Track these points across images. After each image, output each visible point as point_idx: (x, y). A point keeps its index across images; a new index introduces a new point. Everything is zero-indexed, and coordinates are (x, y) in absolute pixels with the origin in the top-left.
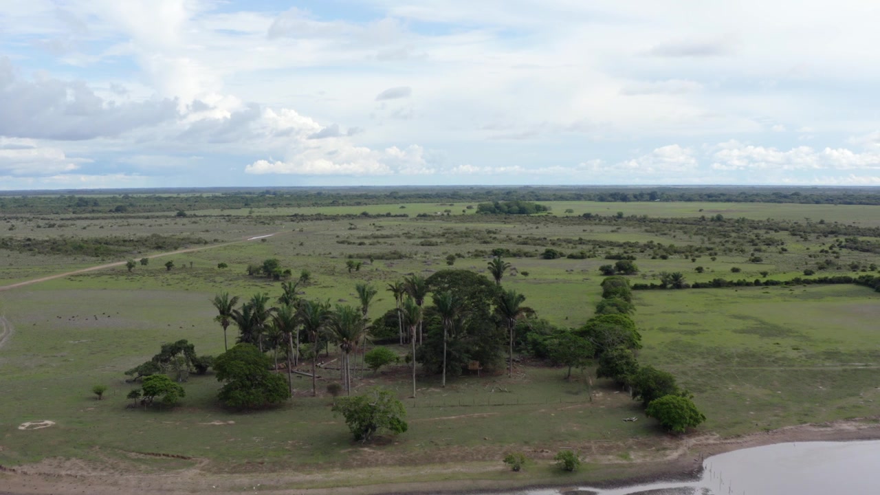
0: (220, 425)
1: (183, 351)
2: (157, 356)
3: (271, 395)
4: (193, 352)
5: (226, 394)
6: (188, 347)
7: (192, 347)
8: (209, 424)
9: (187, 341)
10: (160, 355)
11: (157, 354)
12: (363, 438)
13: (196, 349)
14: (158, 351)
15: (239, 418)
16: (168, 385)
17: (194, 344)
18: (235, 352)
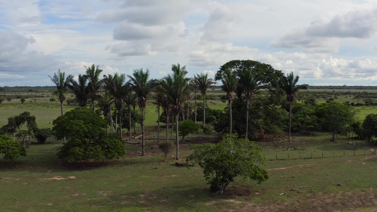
0: (60, 180)
1: (26, 122)
2: (4, 126)
3: (109, 152)
4: (34, 123)
5: (65, 152)
6: (30, 118)
7: (34, 119)
8: (50, 179)
9: (29, 113)
10: (7, 126)
11: (5, 125)
12: (220, 189)
13: (37, 120)
14: (6, 122)
15: (79, 173)
16: (10, 143)
17: (35, 116)
18: (73, 113)
